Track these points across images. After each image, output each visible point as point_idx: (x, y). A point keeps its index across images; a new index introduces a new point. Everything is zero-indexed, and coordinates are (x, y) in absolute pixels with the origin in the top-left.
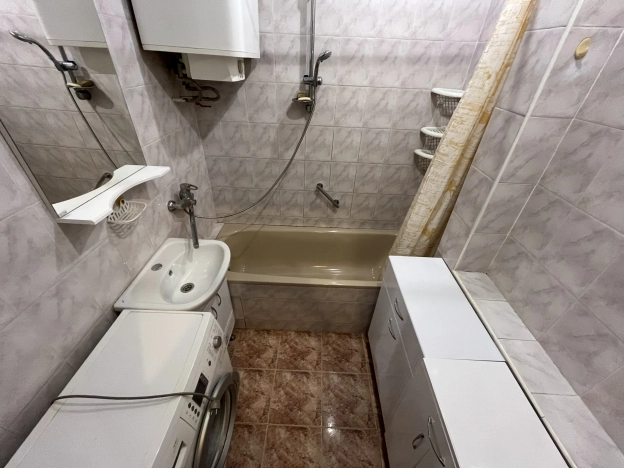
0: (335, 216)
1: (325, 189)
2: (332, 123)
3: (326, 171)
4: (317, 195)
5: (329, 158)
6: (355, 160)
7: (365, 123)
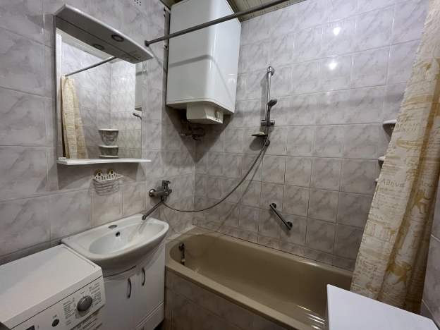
0: (289, 239)
1: (279, 209)
2: (284, 153)
3: (280, 193)
4: (271, 214)
5: (282, 182)
6: (308, 185)
7: (315, 153)
